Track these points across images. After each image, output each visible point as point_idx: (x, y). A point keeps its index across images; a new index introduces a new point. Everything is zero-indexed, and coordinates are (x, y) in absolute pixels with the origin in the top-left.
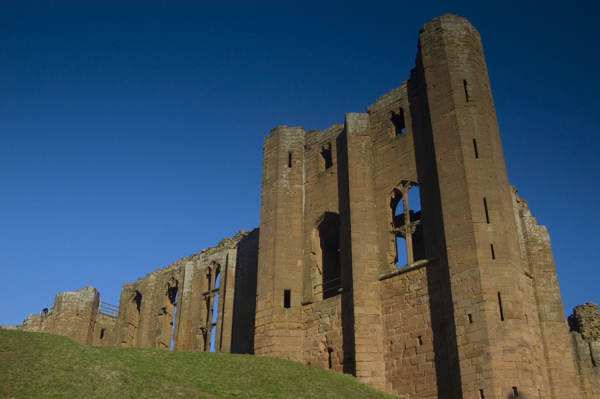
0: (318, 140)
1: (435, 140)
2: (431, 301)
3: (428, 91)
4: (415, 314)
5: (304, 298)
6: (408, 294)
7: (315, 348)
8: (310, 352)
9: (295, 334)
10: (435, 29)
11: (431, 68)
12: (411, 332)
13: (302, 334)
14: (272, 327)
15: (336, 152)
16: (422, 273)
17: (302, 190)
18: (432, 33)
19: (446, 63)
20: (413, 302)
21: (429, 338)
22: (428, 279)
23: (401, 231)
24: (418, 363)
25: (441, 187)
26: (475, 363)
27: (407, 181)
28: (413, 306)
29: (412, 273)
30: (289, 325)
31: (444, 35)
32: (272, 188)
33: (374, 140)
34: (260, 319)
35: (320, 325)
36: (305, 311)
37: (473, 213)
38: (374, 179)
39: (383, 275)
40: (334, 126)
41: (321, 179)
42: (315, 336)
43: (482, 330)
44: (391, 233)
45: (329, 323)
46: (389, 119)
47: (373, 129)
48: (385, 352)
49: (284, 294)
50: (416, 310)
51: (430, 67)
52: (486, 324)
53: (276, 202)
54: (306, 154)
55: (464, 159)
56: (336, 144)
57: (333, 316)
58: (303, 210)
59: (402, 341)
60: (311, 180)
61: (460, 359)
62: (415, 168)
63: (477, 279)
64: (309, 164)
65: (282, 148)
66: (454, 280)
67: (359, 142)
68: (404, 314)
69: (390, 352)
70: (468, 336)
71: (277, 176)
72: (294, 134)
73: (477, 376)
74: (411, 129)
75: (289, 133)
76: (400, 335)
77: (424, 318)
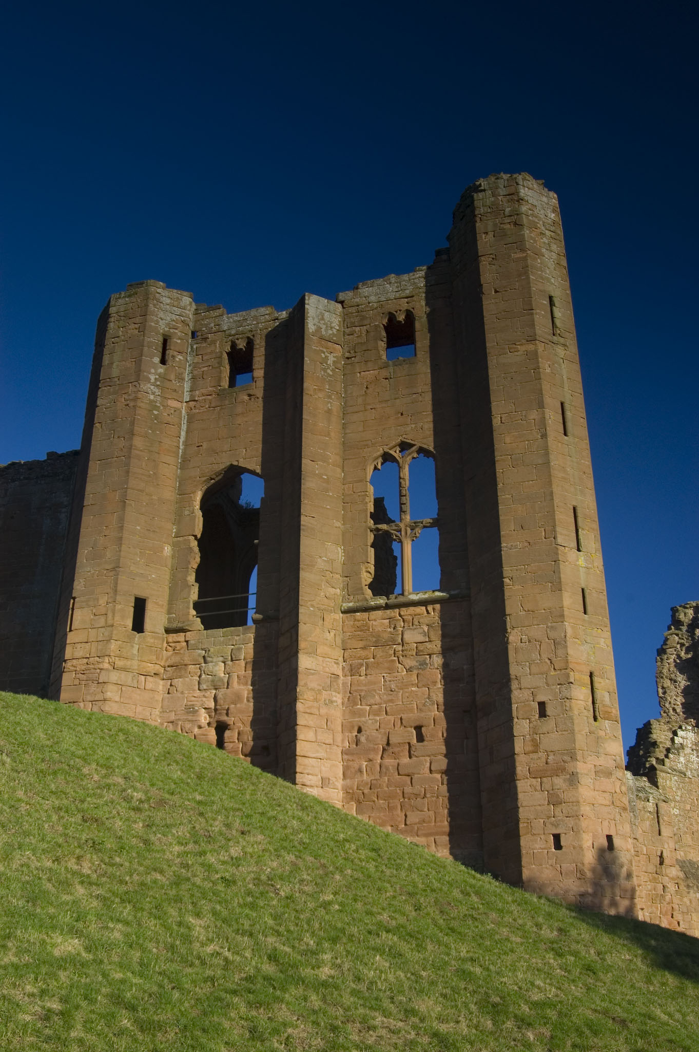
0: (225, 328)
1: (493, 387)
2: (445, 666)
3: (484, 297)
4: (413, 685)
5: (169, 619)
6: (400, 648)
7: (190, 718)
8: (177, 724)
9: (149, 686)
10: (505, 194)
11: (493, 259)
12: (402, 715)
13: (161, 687)
14: (106, 666)
15: (263, 358)
16: (433, 613)
17: (181, 412)
18: (500, 198)
19: (525, 259)
20: (409, 662)
21: (437, 732)
22: (444, 626)
23: (392, 532)
24: (414, 774)
25: (499, 470)
26: (547, 786)
27: (412, 445)
28: (409, 670)
29: (412, 610)
30: (139, 665)
31: (524, 209)
32: (124, 395)
33: (347, 355)
34: (78, 646)
35: (203, 676)
36: (170, 644)
37: (558, 529)
38: (344, 426)
39: (351, 604)
40: (262, 310)
41: (227, 402)
42: (191, 695)
43: (564, 733)
44: (371, 531)
45: (223, 675)
46: (382, 326)
47: (348, 335)
48: (345, 745)
49: (133, 605)
50: (414, 678)
51: (491, 256)
52: (573, 723)
53: (133, 423)
54: (195, 347)
55: (548, 432)
56: (263, 344)
57: (235, 664)
58: (180, 451)
59: (382, 731)
60: (203, 398)
61: (518, 777)
62: (431, 425)
63: (559, 643)
64: (200, 368)
65: (153, 324)
66: (514, 637)
67: (324, 353)
68: (390, 681)
69: (355, 746)
70: (535, 739)
71: (138, 375)
72: (176, 303)
73: (550, 810)
74: (428, 355)
75: (167, 299)
76: (378, 718)
77: (431, 694)
